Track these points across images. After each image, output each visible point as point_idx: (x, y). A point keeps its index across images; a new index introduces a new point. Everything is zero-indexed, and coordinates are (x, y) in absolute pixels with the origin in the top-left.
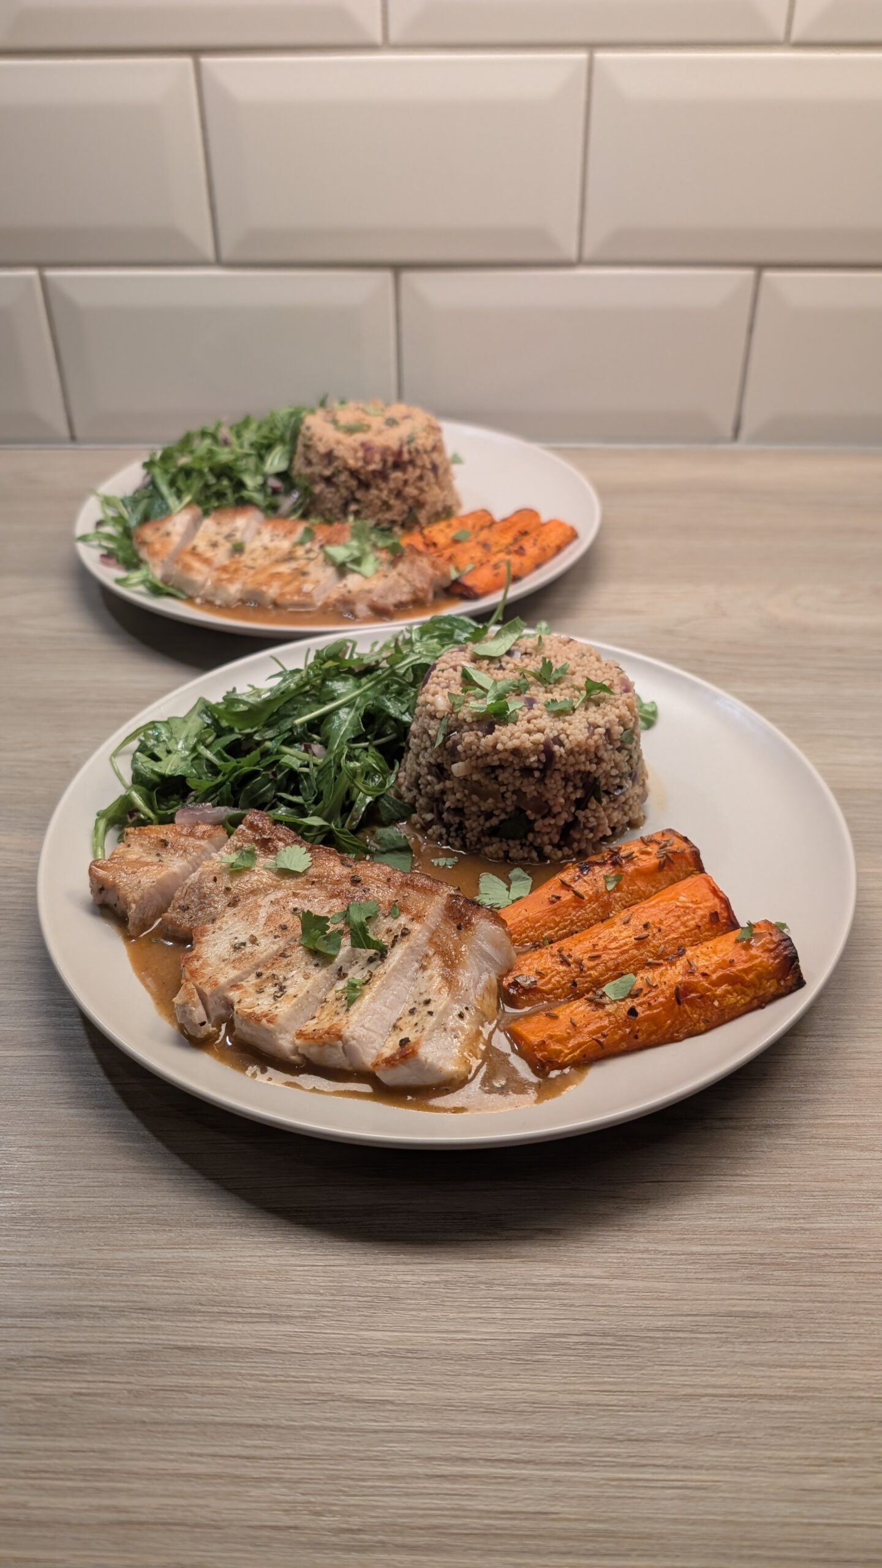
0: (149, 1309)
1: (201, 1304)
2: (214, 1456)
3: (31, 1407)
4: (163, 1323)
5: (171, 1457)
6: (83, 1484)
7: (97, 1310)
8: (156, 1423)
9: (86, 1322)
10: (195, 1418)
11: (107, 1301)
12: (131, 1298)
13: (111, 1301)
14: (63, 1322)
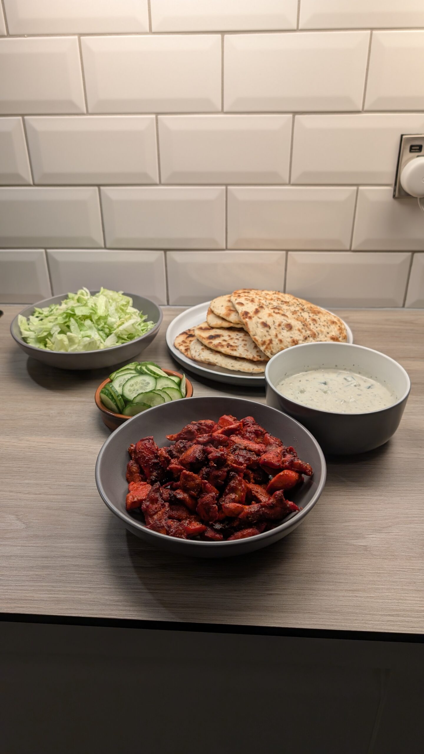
0: (66, 556)
1: (80, 556)
2: (80, 587)
3: (35, 577)
4: (69, 560)
5: (69, 587)
6: (47, 592)
7: (52, 557)
8: (66, 580)
9: (49, 559)
10: (76, 580)
11: (55, 555)
12: (61, 554)
13: (56, 555)
14: (44, 559)
